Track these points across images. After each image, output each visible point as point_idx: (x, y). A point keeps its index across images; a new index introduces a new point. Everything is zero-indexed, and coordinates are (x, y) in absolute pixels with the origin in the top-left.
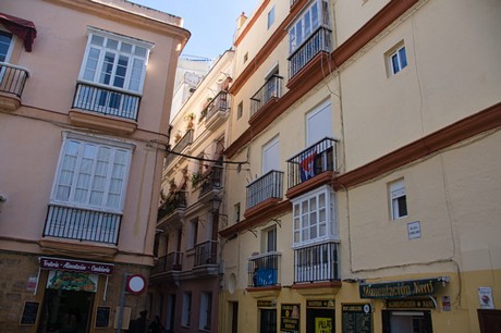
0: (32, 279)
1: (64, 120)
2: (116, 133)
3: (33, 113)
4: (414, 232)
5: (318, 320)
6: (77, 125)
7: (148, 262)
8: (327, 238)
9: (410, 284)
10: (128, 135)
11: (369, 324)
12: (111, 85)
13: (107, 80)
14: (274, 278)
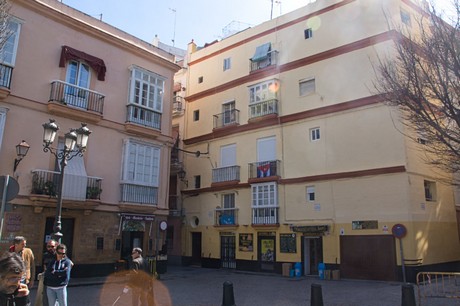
0: (116, 226)
1: (121, 128)
2: (149, 137)
3: (107, 124)
4: (318, 208)
5: (263, 241)
6: (130, 132)
7: (167, 213)
8: (275, 206)
9: (316, 227)
10: (155, 138)
11: (295, 242)
12: (140, 104)
13: (137, 101)
14: (233, 220)
